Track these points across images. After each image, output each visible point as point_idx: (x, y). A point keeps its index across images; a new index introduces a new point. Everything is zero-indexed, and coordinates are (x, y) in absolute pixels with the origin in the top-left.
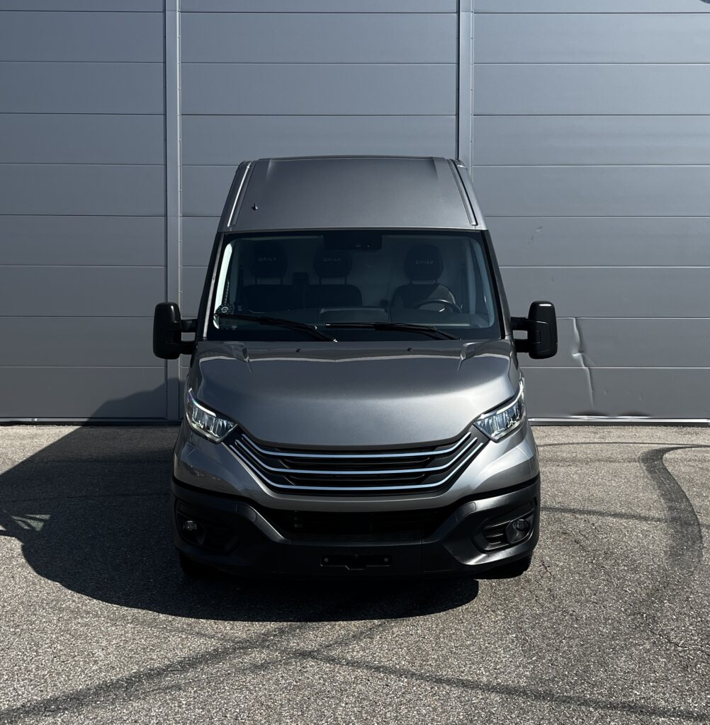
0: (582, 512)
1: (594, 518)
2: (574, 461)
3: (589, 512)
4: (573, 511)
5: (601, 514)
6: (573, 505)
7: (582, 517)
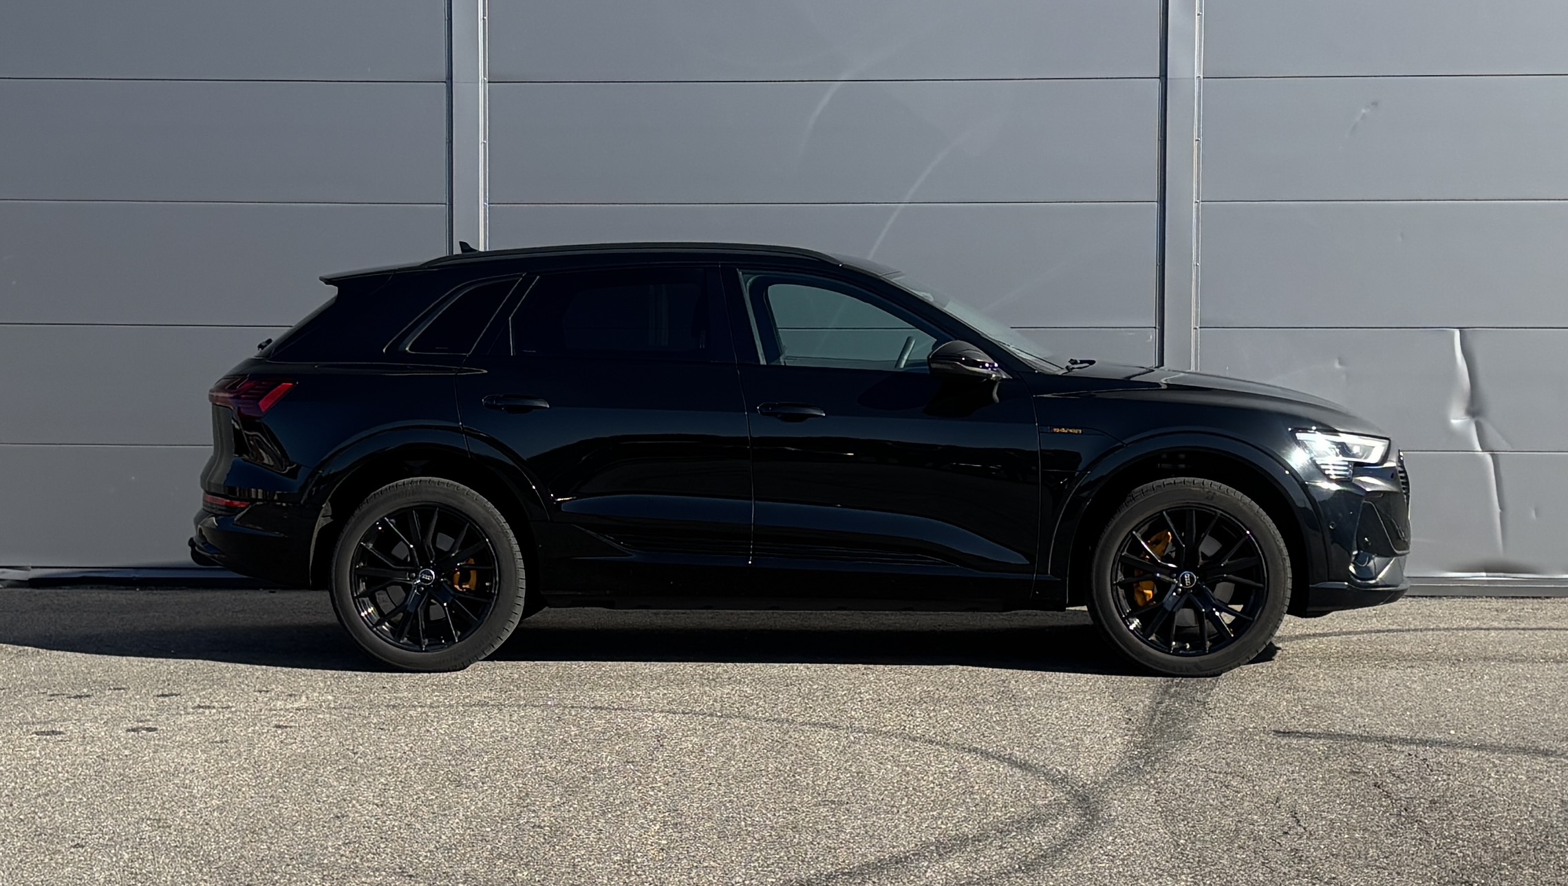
0: (1405, 741)
1: (1430, 752)
2: (1425, 659)
3: (1424, 743)
4: (1388, 741)
5: (1450, 745)
6: (1393, 730)
7: (1406, 748)
